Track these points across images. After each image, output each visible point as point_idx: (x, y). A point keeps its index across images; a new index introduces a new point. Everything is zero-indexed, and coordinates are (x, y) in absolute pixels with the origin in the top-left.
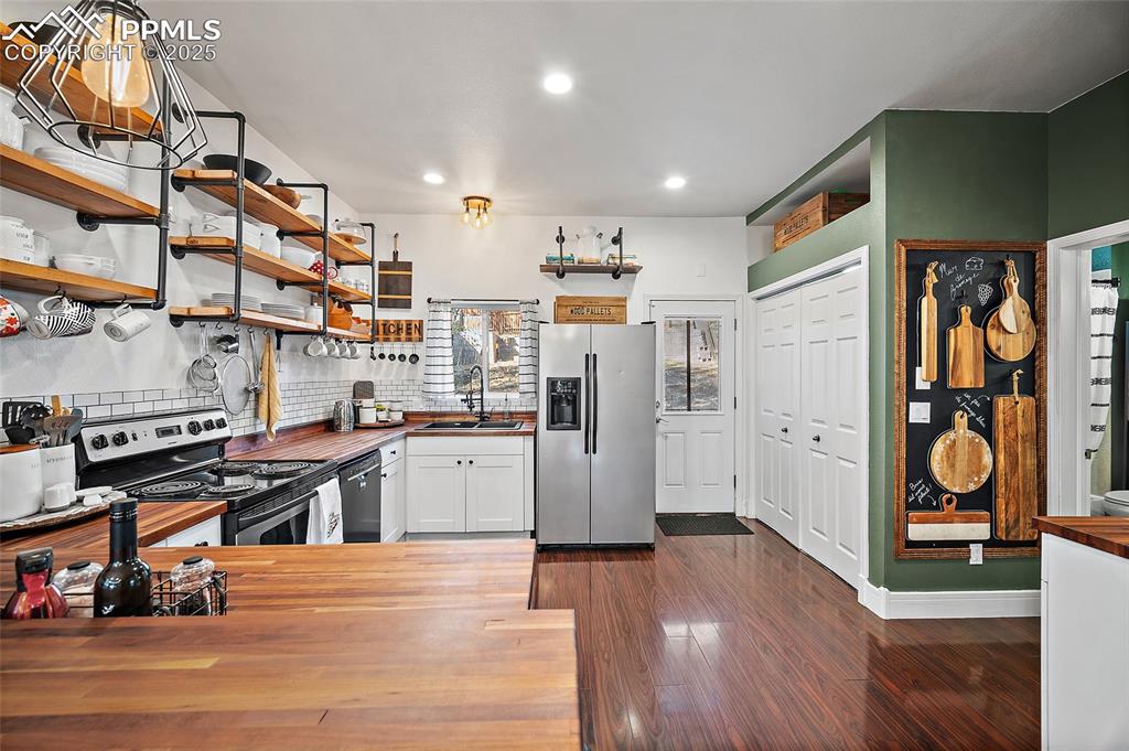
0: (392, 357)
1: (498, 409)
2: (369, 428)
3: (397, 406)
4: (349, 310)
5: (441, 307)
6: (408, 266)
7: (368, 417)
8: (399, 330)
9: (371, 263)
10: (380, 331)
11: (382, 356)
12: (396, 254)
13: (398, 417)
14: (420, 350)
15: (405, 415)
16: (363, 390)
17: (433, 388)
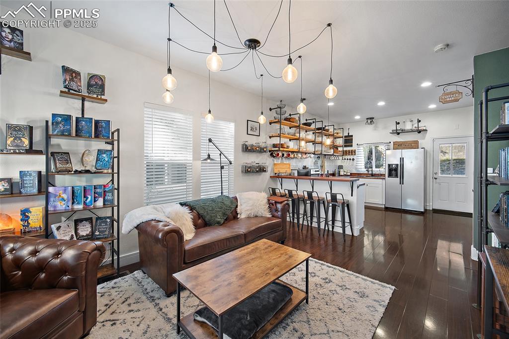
0: (348, 159)
1: (377, 173)
2: (342, 176)
3: (348, 171)
4: (338, 149)
5: (361, 146)
6: (352, 136)
7: (342, 173)
8: (349, 152)
9: (343, 137)
10: (345, 153)
11: (345, 159)
12: (349, 133)
13: (349, 174)
14: (355, 157)
15: (351, 174)
16: (340, 167)
17: (358, 167)
